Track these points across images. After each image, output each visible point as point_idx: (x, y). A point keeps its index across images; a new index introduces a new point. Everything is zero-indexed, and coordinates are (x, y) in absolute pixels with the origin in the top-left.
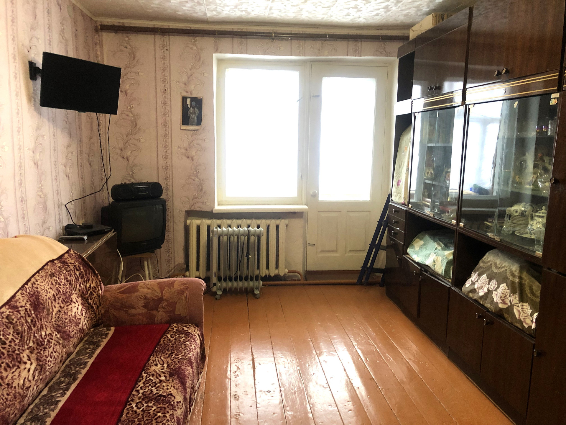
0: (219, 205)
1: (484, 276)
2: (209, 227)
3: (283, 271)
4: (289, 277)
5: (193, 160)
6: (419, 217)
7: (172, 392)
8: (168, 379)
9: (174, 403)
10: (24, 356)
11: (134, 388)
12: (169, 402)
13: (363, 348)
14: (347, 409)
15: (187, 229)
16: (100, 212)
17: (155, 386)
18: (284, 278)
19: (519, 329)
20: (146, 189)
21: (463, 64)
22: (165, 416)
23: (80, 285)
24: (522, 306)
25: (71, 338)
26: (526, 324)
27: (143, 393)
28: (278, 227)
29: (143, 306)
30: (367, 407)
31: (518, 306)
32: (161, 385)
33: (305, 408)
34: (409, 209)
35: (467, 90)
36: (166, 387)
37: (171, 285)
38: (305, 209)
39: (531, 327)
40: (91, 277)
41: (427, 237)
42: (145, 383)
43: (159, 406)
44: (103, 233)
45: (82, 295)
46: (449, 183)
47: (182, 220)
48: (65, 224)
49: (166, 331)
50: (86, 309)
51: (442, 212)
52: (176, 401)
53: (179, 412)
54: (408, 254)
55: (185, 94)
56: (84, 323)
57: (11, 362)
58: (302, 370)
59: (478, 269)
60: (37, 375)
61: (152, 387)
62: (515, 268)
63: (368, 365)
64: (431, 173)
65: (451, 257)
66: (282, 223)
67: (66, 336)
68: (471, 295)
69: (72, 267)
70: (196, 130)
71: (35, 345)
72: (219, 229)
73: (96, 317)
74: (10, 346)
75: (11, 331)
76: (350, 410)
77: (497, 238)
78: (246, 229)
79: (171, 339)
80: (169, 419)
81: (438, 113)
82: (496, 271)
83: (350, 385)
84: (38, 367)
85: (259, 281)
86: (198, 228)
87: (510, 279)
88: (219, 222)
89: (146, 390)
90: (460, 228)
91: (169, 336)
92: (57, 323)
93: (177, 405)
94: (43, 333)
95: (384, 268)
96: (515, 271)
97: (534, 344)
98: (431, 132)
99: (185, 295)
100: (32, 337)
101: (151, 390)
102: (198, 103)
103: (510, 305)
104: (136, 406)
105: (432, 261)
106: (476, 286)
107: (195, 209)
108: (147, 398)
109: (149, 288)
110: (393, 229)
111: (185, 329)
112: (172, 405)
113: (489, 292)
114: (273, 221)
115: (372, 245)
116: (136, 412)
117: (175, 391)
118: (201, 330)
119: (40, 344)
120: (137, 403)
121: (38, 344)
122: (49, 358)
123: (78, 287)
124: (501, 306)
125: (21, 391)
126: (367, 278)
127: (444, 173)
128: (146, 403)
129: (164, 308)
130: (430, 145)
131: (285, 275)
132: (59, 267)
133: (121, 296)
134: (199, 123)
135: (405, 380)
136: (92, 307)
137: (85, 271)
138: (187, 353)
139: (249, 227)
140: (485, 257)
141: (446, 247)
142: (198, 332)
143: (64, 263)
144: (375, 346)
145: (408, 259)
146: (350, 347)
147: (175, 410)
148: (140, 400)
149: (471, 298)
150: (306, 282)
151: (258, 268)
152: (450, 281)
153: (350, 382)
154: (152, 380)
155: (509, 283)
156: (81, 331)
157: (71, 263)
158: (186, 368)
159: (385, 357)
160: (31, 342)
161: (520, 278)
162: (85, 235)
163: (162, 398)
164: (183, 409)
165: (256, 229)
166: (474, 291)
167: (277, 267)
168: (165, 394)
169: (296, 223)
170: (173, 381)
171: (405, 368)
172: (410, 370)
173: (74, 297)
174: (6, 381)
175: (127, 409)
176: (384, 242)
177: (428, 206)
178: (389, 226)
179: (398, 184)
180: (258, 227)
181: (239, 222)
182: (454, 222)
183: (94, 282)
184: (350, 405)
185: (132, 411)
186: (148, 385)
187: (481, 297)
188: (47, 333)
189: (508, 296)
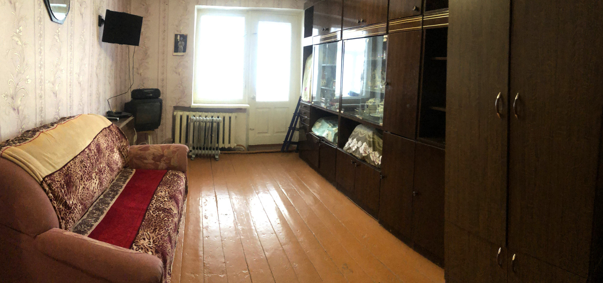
0: (194, 103)
1: (355, 140)
2: (188, 117)
3: (233, 145)
4: (237, 148)
5: (179, 75)
6: (319, 109)
7: (172, 208)
8: (169, 200)
9: (173, 214)
10: (94, 175)
11: (150, 203)
12: (170, 213)
13: (286, 188)
14: (276, 223)
15: (174, 118)
16: (124, 106)
17: (162, 203)
18: (234, 149)
19: (373, 166)
20: (152, 93)
21: (340, 17)
22: (169, 220)
23: (118, 144)
24: (375, 153)
25: (114, 171)
26: (376, 162)
27: (155, 206)
28: (230, 118)
29: (152, 159)
30: (289, 221)
31: (372, 154)
32: (165, 203)
33: (250, 223)
34: (312, 104)
35: (343, 31)
36: (168, 205)
37: (169, 147)
38: (247, 107)
39: (379, 164)
40: (124, 140)
41: (323, 121)
42: (157, 201)
43: (165, 214)
44: (127, 117)
45: (119, 149)
46: (335, 88)
47: (171, 112)
48: (107, 111)
49: (166, 174)
50: (121, 157)
51: (332, 105)
52: (174, 213)
53: (176, 219)
54: (312, 131)
55: (177, 33)
56: (120, 164)
57: (89, 177)
58: (247, 202)
59: (352, 136)
60: (99, 187)
61: (160, 203)
62: (370, 133)
63: (290, 198)
64: (325, 83)
65: (337, 131)
66: (233, 115)
67: (112, 170)
68: (348, 151)
69: (114, 133)
70: (183, 56)
71: (98, 171)
72: (194, 118)
73: (125, 162)
74: (88, 169)
75: (89, 161)
76: (279, 224)
77: (361, 118)
78: (211, 118)
79: (169, 178)
80: (171, 222)
81: (327, 45)
82: (360, 136)
83: (278, 210)
84: (99, 183)
85: (218, 151)
86: (181, 117)
87: (368, 140)
88: (194, 113)
89: (157, 205)
90: (341, 114)
91: (168, 176)
92: (108, 162)
93: (175, 215)
94: (102, 166)
95: (297, 141)
96: (371, 135)
97: (381, 173)
98: (324, 57)
99: (176, 154)
100: (97, 167)
101: (160, 205)
102: (184, 38)
103: (368, 154)
104: (152, 212)
105: (326, 135)
106: (351, 146)
107: (180, 106)
108: (158, 209)
109: (155, 149)
110: (303, 117)
111: (177, 173)
112: (172, 215)
113: (358, 148)
114: (227, 114)
115: (290, 128)
116: (153, 216)
117: (173, 207)
118: (185, 175)
119: (100, 171)
120: (153, 211)
121: (99, 171)
122: (104, 179)
123: (117, 145)
124: (364, 155)
125: (92, 193)
126: (287, 148)
127: (332, 83)
128: (158, 211)
129: (164, 161)
130: (324, 65)
131: (234, 147)
132: (108, 132)
133: (139, 152)
134: (184, 51)
135: (312, 204)
136: (124, 157)
137: (121, 136)
138: (179, 187)
139: (212, 117)
140: (355, 129)
141: (334, 126)
142: (184, 176)
143: (110, 130)
144: (293, 186)
145: (312, 134)
146: (278, 189)
147: (174, 218)
148: (154, 210)
149: (348, 153)
150: (249, 152)
151: (218, 142)
152: (337, 145)
153: (278, 207)
154: (160, 200)
155: (368, 142)
156: (119, 168)
157: (114, 131)
158: (179, 195)
159: (300, 192)
160: (96, 169)
161: (373, 138)
162: (118, 117)
163: (167, 210)
164: (177, 218)
165: (217, 118)
166: (350, 148)
167: (229, 143)
168: (168, 208)
169: (242, 115)
170: (172, 202)
171: (312, 198)
172: (315, 198)
173: (115, 149)
174: (87, 186)
175: (148, 213)
176: (298, 126)
177: (323, 102)
178: (300, 116)
179: (305, 90)
180: (218, 117)
181: (206, 114)
182: (338, 111)
183: (125, 143)
184: (278, 221)
185: (151, 215)
186: (158, 202)
187: (354, 151)
188: (104, 166)
189: (367, 149)
